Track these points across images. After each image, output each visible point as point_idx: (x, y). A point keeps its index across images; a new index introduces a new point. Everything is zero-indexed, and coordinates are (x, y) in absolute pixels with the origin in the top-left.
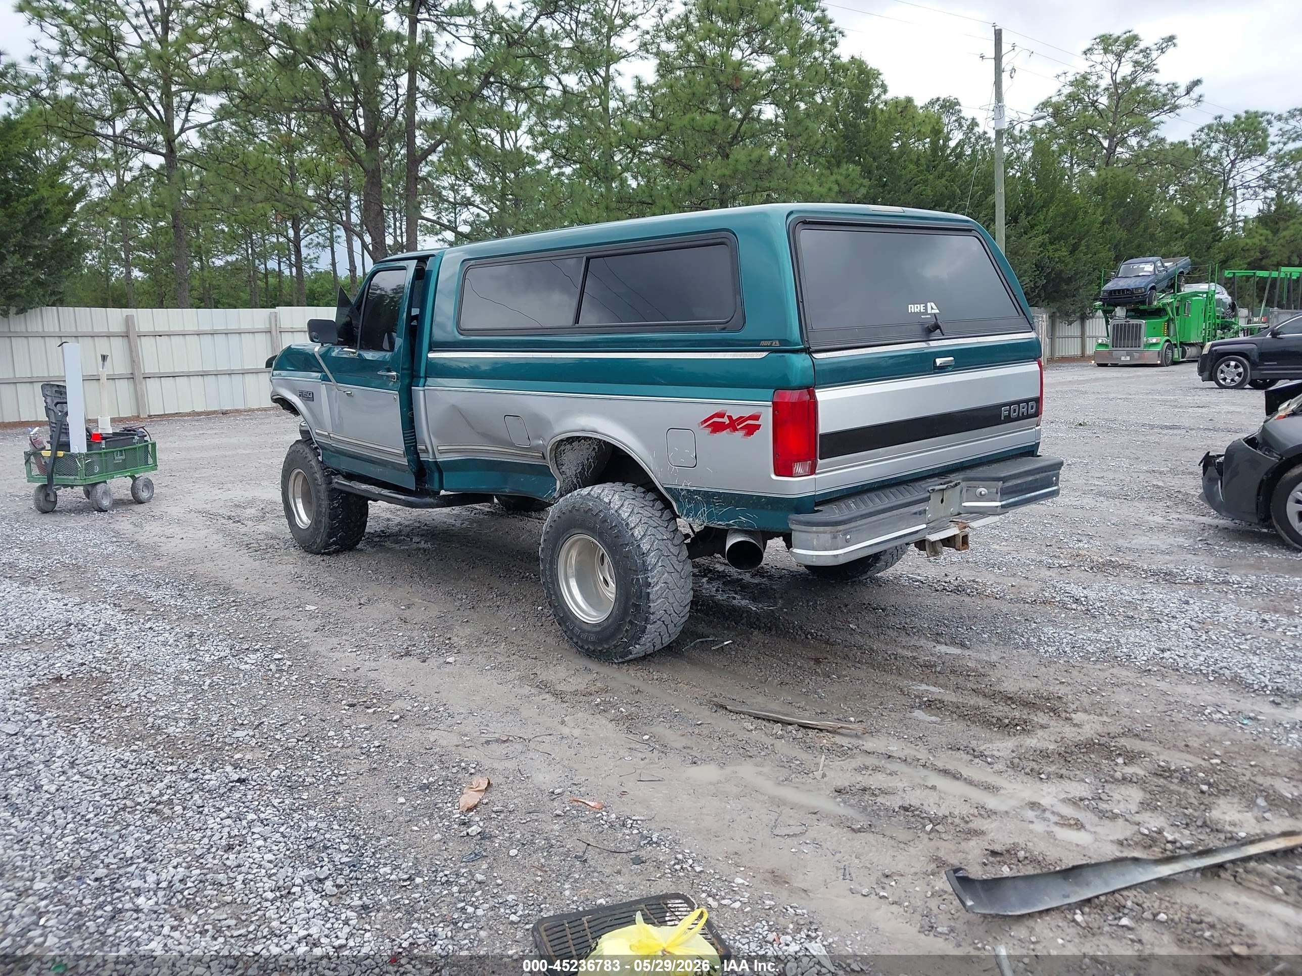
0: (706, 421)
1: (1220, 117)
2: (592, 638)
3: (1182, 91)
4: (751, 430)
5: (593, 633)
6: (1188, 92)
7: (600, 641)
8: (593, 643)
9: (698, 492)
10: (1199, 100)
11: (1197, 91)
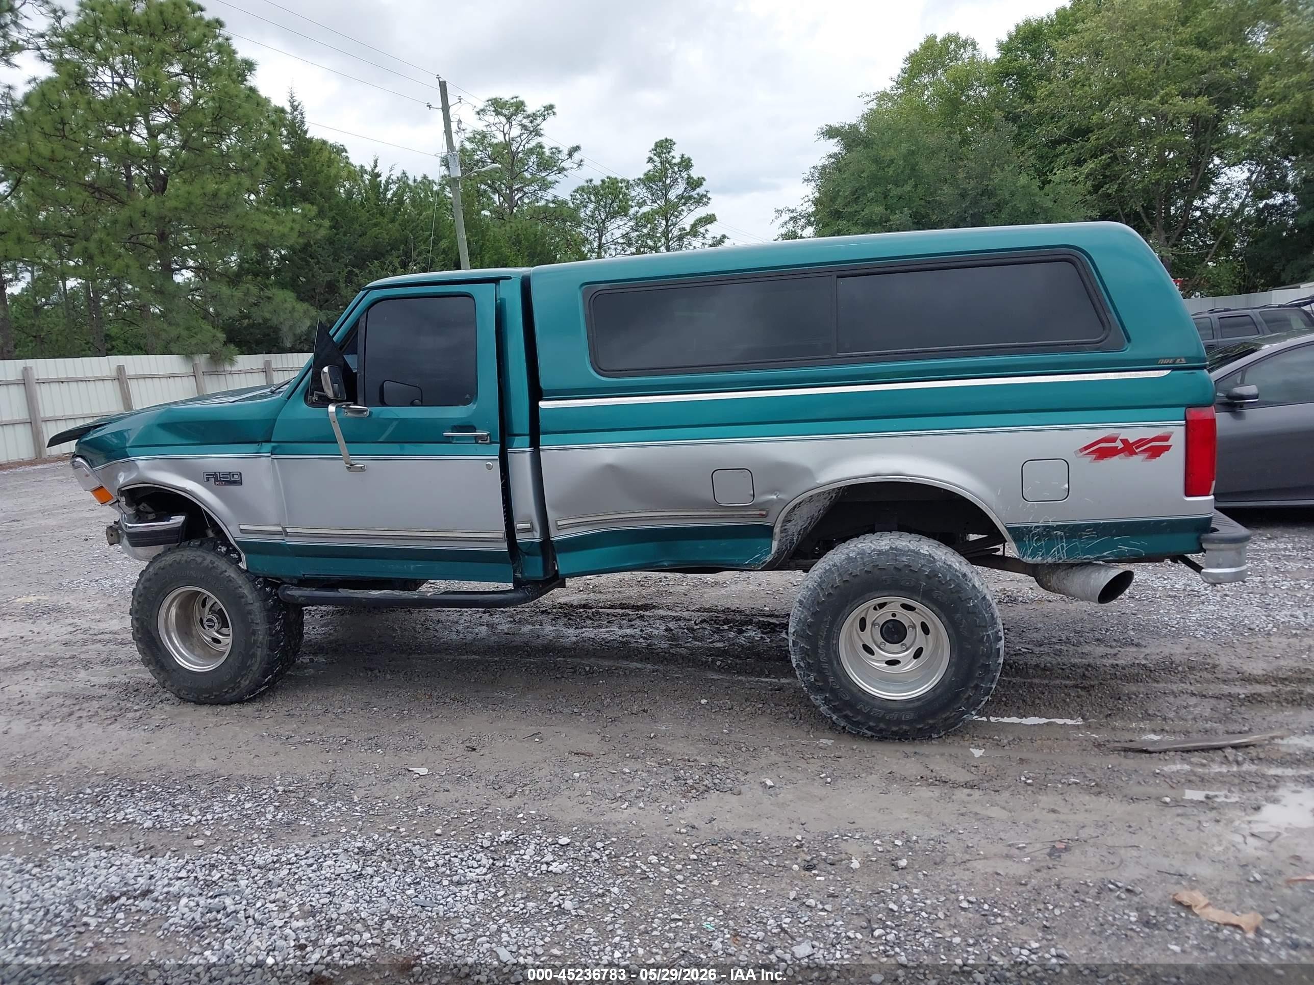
0: (1086, 448)
1: (591, 181)
2: (910, 716)
3: (564, 155)
4: (1155, 452)
5: (910, 709)
6: (570, 155)
7: (921, 718)
8: (909, 722)
9: (1059, 528)
10: (580, 164)
11: (577, 156)
